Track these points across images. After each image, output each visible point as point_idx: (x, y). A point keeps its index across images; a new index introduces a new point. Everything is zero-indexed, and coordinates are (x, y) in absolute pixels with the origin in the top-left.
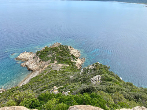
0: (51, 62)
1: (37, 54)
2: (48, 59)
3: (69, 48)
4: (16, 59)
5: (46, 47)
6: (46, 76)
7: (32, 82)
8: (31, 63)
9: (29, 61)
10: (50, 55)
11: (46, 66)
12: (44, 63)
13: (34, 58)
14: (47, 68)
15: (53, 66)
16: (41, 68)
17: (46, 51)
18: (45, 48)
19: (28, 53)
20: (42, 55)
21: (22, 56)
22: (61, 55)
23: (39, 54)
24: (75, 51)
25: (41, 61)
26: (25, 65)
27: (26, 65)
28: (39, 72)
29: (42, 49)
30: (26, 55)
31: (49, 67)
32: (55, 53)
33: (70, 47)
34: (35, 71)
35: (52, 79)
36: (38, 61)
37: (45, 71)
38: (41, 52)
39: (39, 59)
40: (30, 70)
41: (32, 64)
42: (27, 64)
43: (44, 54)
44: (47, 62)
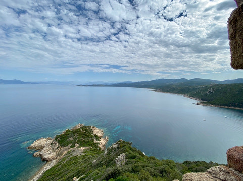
0: (71, 147)
1: (56, 138)
2: (68, 143)
3: (92, 128)
4: (29, 148)
5: (67, 129)
6: (65, 166)
7: (45, 177)
8: (47, 151)
9: (45, 149)
10: (71, 139)
11: (65, 152)
12: (63, 149)
13: (51, 144)
14: (66, 155)
15: (74, 151)
16: (59, 155)
17: (67, 135)
18: (66, 131)
19: (44, 139)
20: (62, 140)
21: (37, 143)
22: (83, 137)
23: (59, 139)
24: (97, 131)
25: (60, 147)
26: (38, 155)
27: (40, 155)
28: (56, 162)
29: (63, 132)
30: (43, 141)
31: (68, 153)
32: (76, 136)
33: (93, 127)
34: (51, 161)
35: (72, 168)
36: (56, 147)
37: (63, 159)
38: (61, 136)
39: (57, 144)
40: (44, 160)
41: (49, 152)
42: (41, 153)
43: (64, 138)
44: (67, 147)
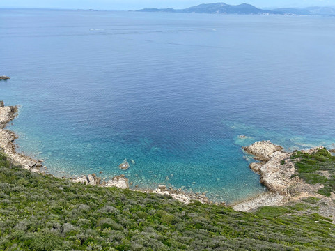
0: (320, 191)
1: (293, 157)
2: (316, 180)
4: (245, 149)
5: (321, 147)
7: (261, 215)
8: (272, 170)
9: (269, 164)
10: (325, 174)
11: (305, 195)
12: (302, 184)
13: (283, 163)
14: (306, 201)
15: (324, 204)
16: (292, 192)
17: (318, 160)
18: (319, 150)
19: (272, 146)
20: (306, 165)
21: (258, 147)
23: (298, 159)
25: (297, 178)
26: (257, 169)
27: (259, 170)
28: (283, 201)
29: (310, 149)
31: (311, 200)
34: (274, 192)
36: (289, 174)
37: (298, 207)
38: (306, 156)
39: (293, 169)
40: (263, 184)
41: (274, 175)
42: (262, 170)
43: (310, 163)
44: (312, 188)
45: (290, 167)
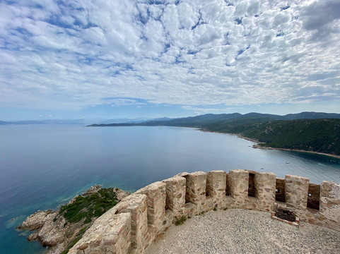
0: (86, 222)
1: (62, 211)
2: (80, 218)
3: (114, 191)
4: (19, 228)
5: (77, 196)
8: (48, 230)
9: (45, 228)
10: (85, 210)
11: (77, 231)
12: (73, 225)
13: (55, 220)
14: (79, 235)
16: (68, 236)
17: (78, 204)
18: (77, 198)
19: (43, 213)
20: (71, 212)
21: (31, 220)
22: (102, 206)
23: (65, 211)
24: (123, 194)
25: (69, 223)
26: (35, 237)
27: (38, 237)
28: (64, 246)
29: (71, 200)
30: (40, 217)
31: (82, 232)
32: (92, 205)
33: (117, 190)
34: (56, 245)
36: (62, 224)
38: (70, 206)
39: (64, 220)
40: (45, 245)
41: (51, 232)
42: (40, 235)
43: (74, 209)
44: (79, 223)
45: (61, 219)
